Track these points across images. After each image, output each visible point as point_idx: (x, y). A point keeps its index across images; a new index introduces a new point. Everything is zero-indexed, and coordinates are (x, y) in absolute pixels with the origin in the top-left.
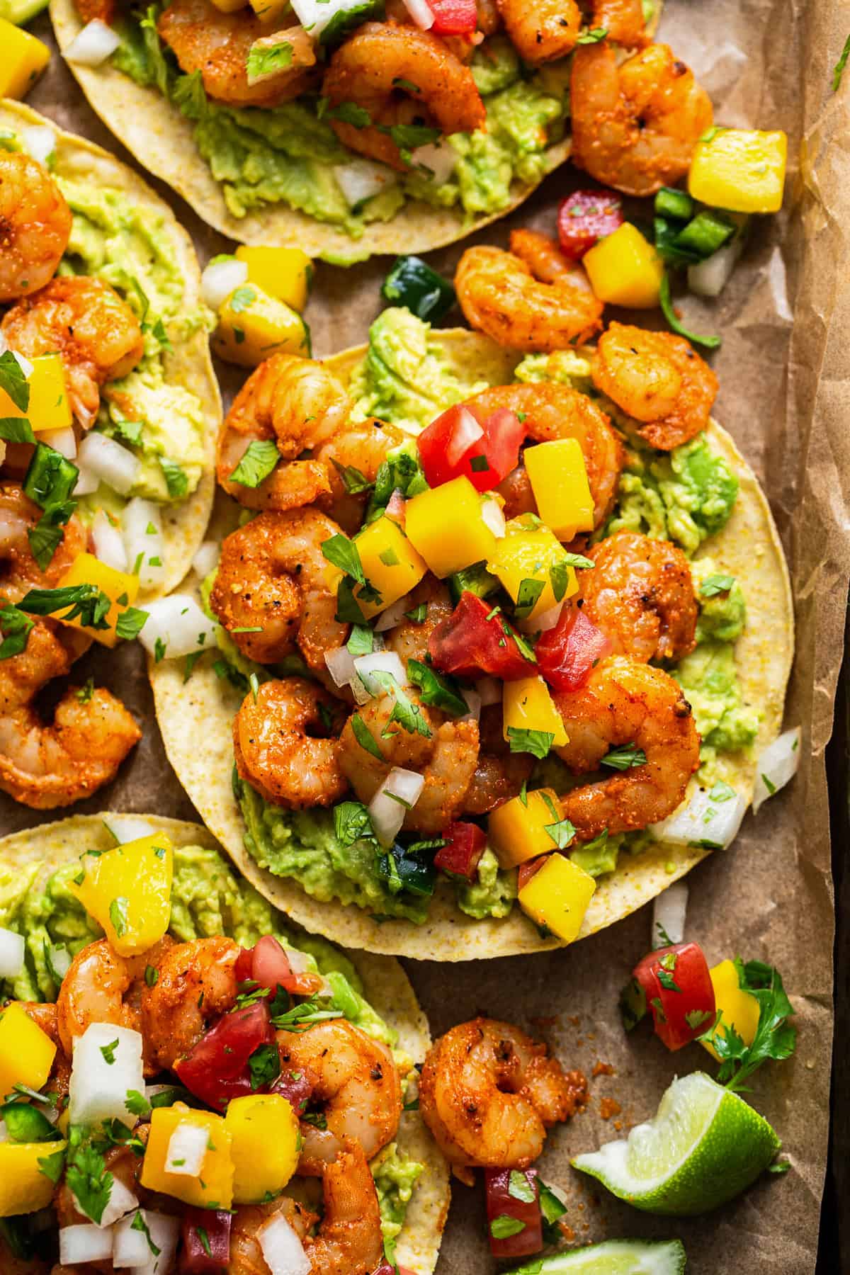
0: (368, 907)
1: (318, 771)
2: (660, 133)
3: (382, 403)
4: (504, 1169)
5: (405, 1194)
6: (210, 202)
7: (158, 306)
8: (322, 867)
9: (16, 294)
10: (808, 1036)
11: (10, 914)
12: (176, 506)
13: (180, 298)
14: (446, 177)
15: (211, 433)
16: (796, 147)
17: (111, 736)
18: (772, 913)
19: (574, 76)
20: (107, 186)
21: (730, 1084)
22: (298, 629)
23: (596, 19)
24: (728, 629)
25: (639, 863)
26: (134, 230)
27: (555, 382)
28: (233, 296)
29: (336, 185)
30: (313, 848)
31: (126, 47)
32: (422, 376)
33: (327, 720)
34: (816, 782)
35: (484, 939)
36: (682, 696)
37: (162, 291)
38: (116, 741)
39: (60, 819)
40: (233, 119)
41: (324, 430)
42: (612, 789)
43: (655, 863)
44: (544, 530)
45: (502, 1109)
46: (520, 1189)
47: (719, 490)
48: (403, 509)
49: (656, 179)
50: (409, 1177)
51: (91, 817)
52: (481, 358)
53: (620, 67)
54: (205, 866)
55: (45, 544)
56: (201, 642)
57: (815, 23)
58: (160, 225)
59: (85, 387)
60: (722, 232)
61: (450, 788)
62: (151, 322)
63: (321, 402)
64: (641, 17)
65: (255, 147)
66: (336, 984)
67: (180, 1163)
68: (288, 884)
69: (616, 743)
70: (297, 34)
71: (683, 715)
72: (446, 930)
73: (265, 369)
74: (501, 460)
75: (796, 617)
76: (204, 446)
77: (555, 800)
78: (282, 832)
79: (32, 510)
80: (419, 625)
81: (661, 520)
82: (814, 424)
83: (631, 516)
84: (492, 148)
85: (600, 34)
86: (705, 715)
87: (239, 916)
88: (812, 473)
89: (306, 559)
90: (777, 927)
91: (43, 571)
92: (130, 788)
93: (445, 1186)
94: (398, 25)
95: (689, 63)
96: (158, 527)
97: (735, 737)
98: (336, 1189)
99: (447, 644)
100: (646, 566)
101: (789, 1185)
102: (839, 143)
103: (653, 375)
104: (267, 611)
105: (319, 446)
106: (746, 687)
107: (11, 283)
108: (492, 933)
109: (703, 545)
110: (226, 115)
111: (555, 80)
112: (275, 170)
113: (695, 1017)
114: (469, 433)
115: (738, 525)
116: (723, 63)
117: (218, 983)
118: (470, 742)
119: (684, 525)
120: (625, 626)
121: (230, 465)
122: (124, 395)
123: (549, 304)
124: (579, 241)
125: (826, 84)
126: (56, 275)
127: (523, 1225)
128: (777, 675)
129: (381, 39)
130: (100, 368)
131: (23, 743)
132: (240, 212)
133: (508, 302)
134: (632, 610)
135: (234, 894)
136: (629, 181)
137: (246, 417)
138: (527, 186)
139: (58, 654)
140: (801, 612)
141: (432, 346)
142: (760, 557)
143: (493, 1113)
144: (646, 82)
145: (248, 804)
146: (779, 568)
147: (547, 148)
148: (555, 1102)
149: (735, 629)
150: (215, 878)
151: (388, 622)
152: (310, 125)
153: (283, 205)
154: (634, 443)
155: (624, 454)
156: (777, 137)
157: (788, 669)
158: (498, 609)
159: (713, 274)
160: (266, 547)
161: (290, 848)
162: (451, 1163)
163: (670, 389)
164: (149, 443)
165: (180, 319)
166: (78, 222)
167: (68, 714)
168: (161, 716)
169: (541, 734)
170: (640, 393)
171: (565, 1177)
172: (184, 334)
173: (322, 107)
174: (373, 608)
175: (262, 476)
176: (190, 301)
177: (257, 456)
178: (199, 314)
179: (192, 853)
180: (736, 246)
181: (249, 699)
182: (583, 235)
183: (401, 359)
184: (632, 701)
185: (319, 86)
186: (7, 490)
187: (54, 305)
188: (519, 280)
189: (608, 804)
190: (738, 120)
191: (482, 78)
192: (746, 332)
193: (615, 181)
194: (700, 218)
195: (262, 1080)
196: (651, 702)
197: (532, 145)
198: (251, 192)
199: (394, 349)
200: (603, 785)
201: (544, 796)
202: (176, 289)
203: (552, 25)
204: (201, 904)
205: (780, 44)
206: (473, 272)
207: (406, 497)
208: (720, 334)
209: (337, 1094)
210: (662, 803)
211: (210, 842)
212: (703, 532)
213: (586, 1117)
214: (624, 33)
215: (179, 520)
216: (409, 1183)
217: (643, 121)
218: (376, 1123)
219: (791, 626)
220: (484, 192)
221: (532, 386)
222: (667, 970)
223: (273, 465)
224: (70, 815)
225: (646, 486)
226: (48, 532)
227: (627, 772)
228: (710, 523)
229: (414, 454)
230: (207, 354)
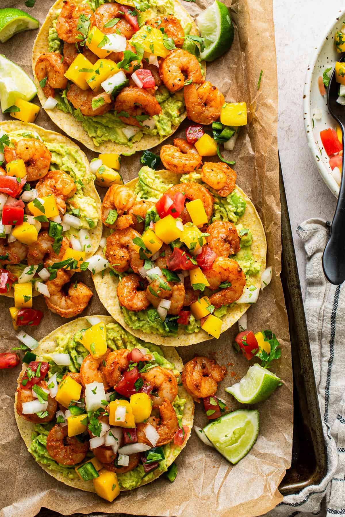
0: (161, 334)
1: (141, 301)
2: (211, 107)
3: (144, 194)
4: (208, 398)
5: (182, 408)
6: (89, 143)
7: (79, 174)
8: (147, 325)
9: (38, 178)
10: (284, 350)
11: (64, 349)
12: (93, 230)
13: (85, 172)
14: (154, 127)
15: (99, 208)
16: (249, 106)
17: (84, 296)
18: (270, 316)
19: (185, 94)
20: (60, 143)
21: (265, 367)
22: (130, 262)
23: (189, 77)
24: (248, 243)
25: (233, 310)
26: (69, 154)
27: (191, 182)
28: (99, 169)
29: (123, 134)
30: (144, 320)
31: (59, 103)
32: (155, 185)
33: (142, 285)
34: (278, 283)
35: (194, 338)
36: (239, 267)
37: (80, 170)
38: (86, 297)
39: (75, 319)
40: (92, 119)
41: (129, 205)
42: (223, 294)
43: (237, 310)
44: (194, 226)
45: (205, 382)
46: (213, 402)
47: (241, 205)
48: (154, 226)
49: (211, 120)
50: (183, 403)
51: (83, 318)
52: (170, 177)
53: (197, 90)
54: (115, 329)
55: (57, 248)
56: (105, 267)
57: (250, 70)
58: (77, 152)
59: (61, 203)
60: (232, 132)
61: (179, 303)
62: (78, 180)
63: (127, 198)
64: (201, 74)
65: (99, 126)
66: (155, 356)
67: (119, 419)
68: (139, 330)
69: (222, 281)
70: (105, 94)
71: (240, 272)
72: (183, 337)
73: (111, 189)
74: (179, 208)
75: (266, 237)
76: (97, 212)
77: (208, 299)
78: (134, 318)
79: (52, 240)
80: (163, 257)
81: (226, 215)
82: (265, 184)
83: (218, 216)
84: (165, 117)
85: (190, 82)
86: (245, 267)
87: (126, 340)
88: (266, 198)
89: (129, 243)
90: (272, 320)
91: (58, 255)
92: (92, 307)
93: (193, 403)
94: (133, 87)
95: (216, 86)
96: (88, 236)
97: (254, 272)
98: (163, 413)
99: (172, 263)
100: (224, 230)
101: (283, 388)
102: (262, 104)
103: (219, 176)
104: (121, 259)
105: (128, 210)
106: (255, 257)
107: (36, 176)
108: (196, 336)
109: (238, 220)
110: (90, 118)
111: (179, 96)
112: (106, 132)
113: (253, 351)
114: (169, 203)
115: (247, 213)
116: (225, 84)
117: (123, 362)
118: (182, 290)
119: (232, 216)
120: (220, 248)
121: (105, 217)
122: (73, 201)
123: (187, 160)
124: (192, 140)
125: (255, 87)
126: (50, 170)
127: (215, 411)
128: (263, 253)
129: (129, 92)
130: (64, 196)
131: (61, 302)
132: (98, 145)
133: (175, 161)
134: (222, 243)
135: (124, 335)
136: (204, 121)
137: (108, 204)
138: (176, 127)
139: (65, 277)
140: (268, 236)
141: (156, 175)
142: (254, 221)
143: (203, 384)
144: (205, 93)
145: (124, 310)
146: (260, 223)
147: (180, 115)
148: (219, 376)
149: (251, 243)
150: (118, 331)
151: (155, 258)
152: (114, 118)
153: (110, 141)
154: (216, 196)
155: (214, 199)
156: (243, 104)
157: (266, 251)
158: (184, 252)
159: (231, 144)
160: (118, 240)
161: (137, 321)
162: (193, 398)
163: (224, 180)
164: (82, 215)
165: (86, 178)
166: (53, 154)
167: (72, 292)
168: (97, 289)
169: (202, 284)
170: (216, 182)
171: (223, 395)
172: (87, 182)
173: (115, 113)
174: (149, 255)
175: (114, 221)
176: (88, 172)
177: (112, 214)
178: (91, 176)
179: (111, 326)
180: (236, 136)
181: (120, 283)
182: (194, 138)
183: (148, 181)
184: (225, 270)
185: (114, 107)
186: (44, 235)
187: (50, 180)
188: (178, 154)
189: (223, 298)
190: (232, 100)
191: (159, 98)
192: (242, 159)
193: (200, 122)
194: (225, 129)
195: (139, 388)
196: (230, 269)
197: (176, 115)
198: (100, 139)
199: (146, 178)
200: (220, 293)
201: (204, 299)
202: (84, 169)
203: (176, 81)
204: (116, 339)
205: (240, 77)
206: (164, 154)
207: (154, 222)
208: (234, 160)
209: (160, 387)
210: (237, 295)
211: (115, 322)
212: (238, 217)
213: (227, 377)
214: (197, 80)
215: (94, 233)
216: (183, 405)
217: (206, 104)
218: (171, 393)
219: (265, 239)
220: (164, 130)
221: (185, 183)
222: (244, 341)
223: (116, 217)
224: (77, 318)
225: (220, 207)
226: (57, 245)
227: (227, 289)
228: (239, 214)
229: (155, 210)
230: (94, 187)
